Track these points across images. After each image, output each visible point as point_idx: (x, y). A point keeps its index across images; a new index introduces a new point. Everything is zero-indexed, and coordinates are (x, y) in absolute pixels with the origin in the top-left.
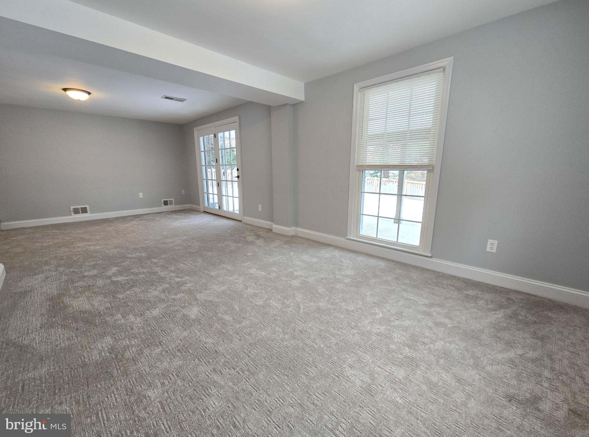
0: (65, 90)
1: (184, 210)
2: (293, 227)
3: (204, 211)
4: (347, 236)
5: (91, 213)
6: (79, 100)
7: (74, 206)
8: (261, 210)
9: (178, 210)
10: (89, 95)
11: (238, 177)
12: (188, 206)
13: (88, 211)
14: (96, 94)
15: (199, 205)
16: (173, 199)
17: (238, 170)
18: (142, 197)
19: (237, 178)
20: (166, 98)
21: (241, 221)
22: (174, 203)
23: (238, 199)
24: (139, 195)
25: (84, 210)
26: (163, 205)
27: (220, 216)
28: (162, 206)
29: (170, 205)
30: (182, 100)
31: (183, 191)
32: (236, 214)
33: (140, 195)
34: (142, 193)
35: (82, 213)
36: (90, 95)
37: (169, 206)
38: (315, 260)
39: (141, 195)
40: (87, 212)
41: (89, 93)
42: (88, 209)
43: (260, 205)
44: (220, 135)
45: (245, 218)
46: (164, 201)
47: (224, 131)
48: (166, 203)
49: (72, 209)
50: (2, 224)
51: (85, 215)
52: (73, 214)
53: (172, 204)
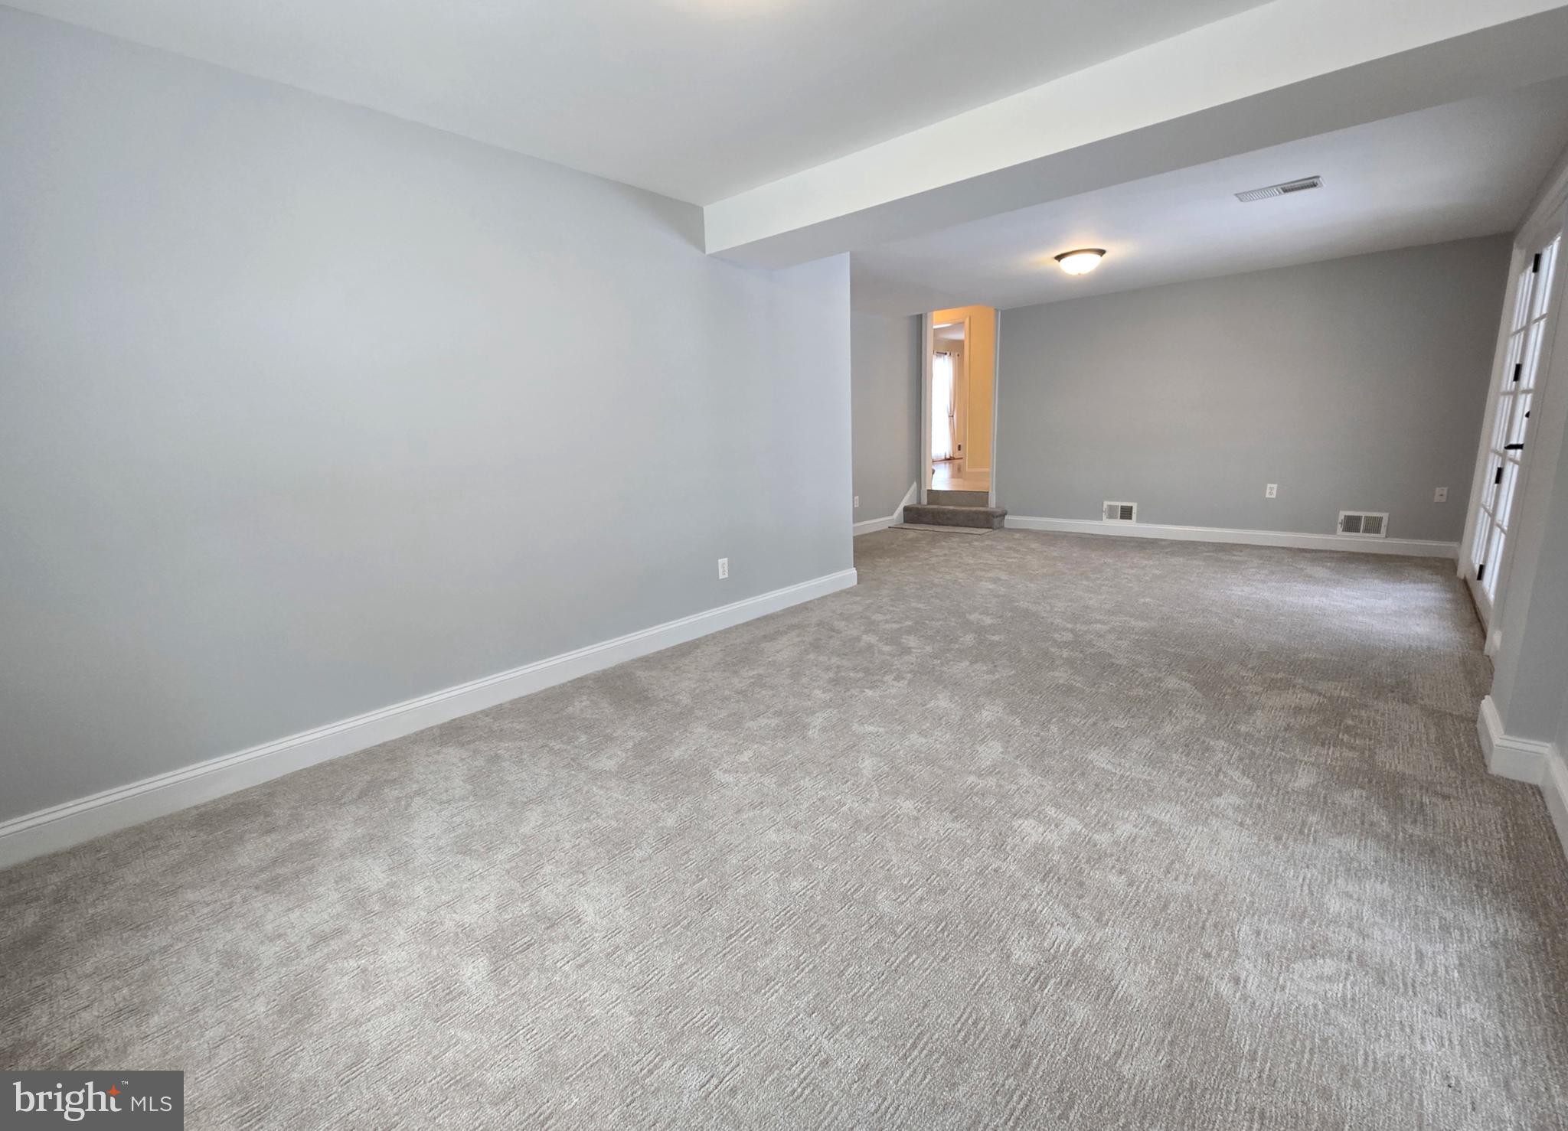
0: (1059, 258)
3: (1464, 580)
5: (1139, 521)
6: (1079, 274)
7: (1111, 500)
9: (1367, 555)
10: (1101, 256)
13: (1134, 516)
14: (1114, 251)
16: (1385, 516)
18: (1274, 496)
22: (1383, 529)
24: (1266, 489)
25: (1126, 513)
26: (1340, 528)
28: (1334, 532)
29: (1366, 531)
31: (1441, 491)
33: (1268, 491)
34: (1275, 486)
35: (1122, 518)
36: (1104, 256)
37: (1361, 534)
39: (1272, 491)
40: (1130, 518)
41: (1102, 252)
42: (1135, 510)
48: (1351, 525)
49: (1105, 507)
50: (1007, 517)
51: (1126, 522)
52: (1104, 517)
53: (1378, 532)
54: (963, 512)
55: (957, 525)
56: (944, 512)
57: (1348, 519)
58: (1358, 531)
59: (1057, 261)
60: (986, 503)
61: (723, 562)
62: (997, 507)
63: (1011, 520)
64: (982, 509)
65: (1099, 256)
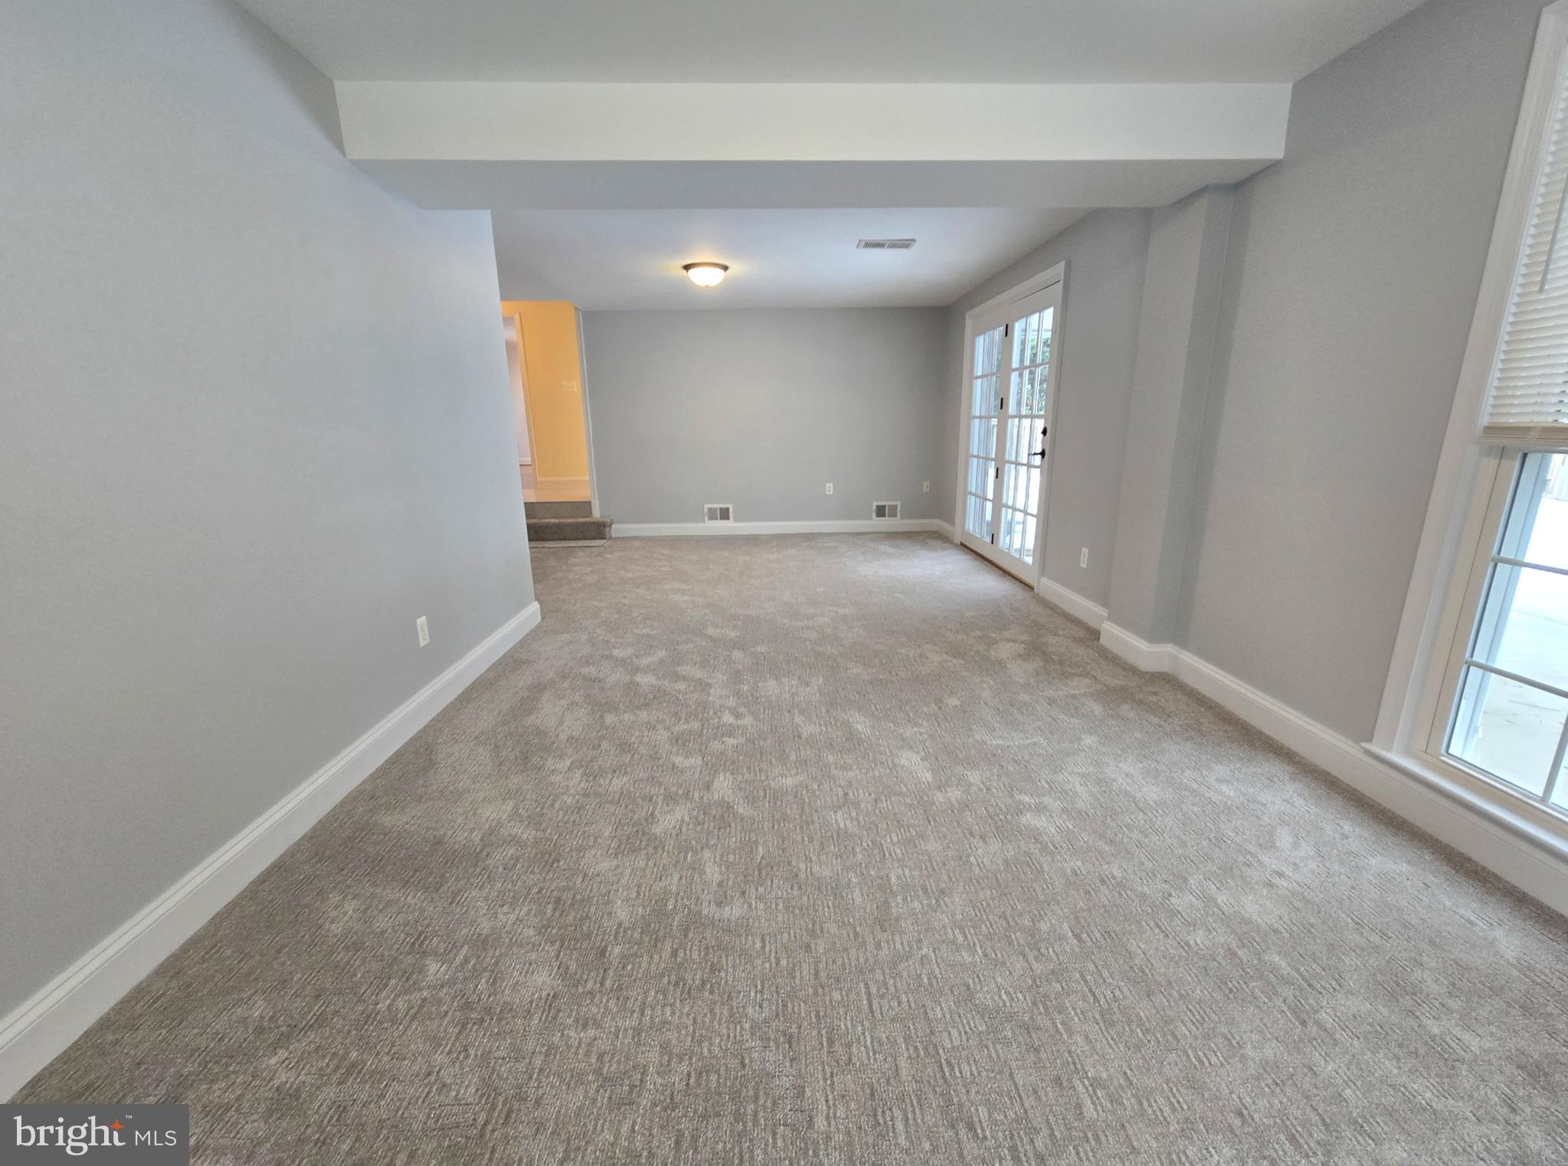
0: (687, 267)
1: (919, 533)
2: (1170, 645)
3: (962, 545)
4: (1370, 740)
5: (735, 520)
6: (707, 286)
7: (710, 503)
8: (1085, 566)
9: (897, 533)
10: (725, 271)
11: (1043, 454)
12: (935, 523)
13: (731, 516)
14: (737, 268)
15: (953, 524)
16: (899, 504)
17: (1044, 432)
18: (831, 493)
19: (1039, 457)
20: (869, 245)
21: (1032, 588)
22: (899, 514)
23: (1035, 520)
24: (825, 488)
25: (725, 514)
26: (874, 515)
27: (990, 562)
28: (873, 518)
29: (889, 516)
30: (905, 244)
31: (926, 484)
32: (1027, 565)
33: (827, 489)
34: (831, 485)
35: (721, 518)
36: (728, 271)
37: (886, 519)
38: (1151, 793)
39: (829, 488)
40: (728, 518)
41: (726, 268)
42: (731, 511)
43: (1085, 550)
44: (1018, 327)
45: (1045, 581)
46: (878, 507)
47: (1028, 315)
48: (881, 512)
49: (706, 510)
50: (613, 526)
51: (725, 523)
52: (706, 519)
53: (896, 516)
54: (570, 524)
55: (565, 539)
56: (548, 526)
57: (879, 507)
58: (884, 516)
59: (685, 271)
60: (589, 513)
61: (422, 621)
62: (602, 517)
63: (618, 530)
64: (587, 520)
65: (723, 271)
